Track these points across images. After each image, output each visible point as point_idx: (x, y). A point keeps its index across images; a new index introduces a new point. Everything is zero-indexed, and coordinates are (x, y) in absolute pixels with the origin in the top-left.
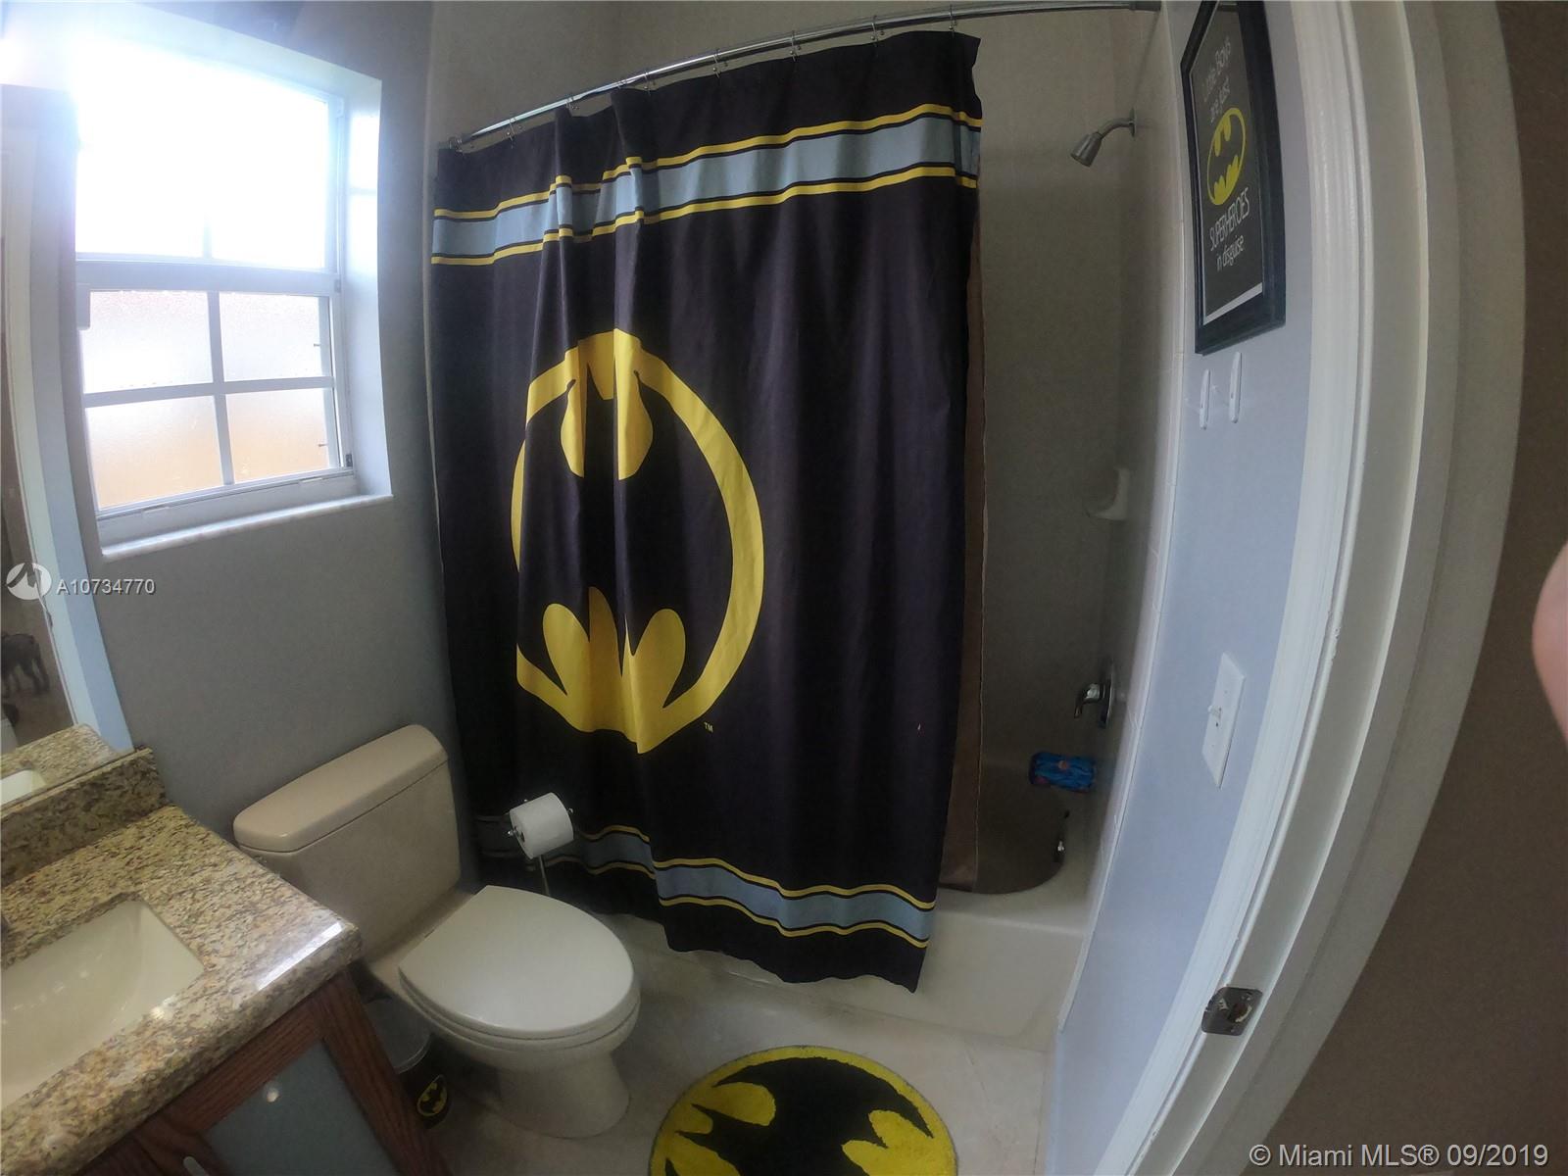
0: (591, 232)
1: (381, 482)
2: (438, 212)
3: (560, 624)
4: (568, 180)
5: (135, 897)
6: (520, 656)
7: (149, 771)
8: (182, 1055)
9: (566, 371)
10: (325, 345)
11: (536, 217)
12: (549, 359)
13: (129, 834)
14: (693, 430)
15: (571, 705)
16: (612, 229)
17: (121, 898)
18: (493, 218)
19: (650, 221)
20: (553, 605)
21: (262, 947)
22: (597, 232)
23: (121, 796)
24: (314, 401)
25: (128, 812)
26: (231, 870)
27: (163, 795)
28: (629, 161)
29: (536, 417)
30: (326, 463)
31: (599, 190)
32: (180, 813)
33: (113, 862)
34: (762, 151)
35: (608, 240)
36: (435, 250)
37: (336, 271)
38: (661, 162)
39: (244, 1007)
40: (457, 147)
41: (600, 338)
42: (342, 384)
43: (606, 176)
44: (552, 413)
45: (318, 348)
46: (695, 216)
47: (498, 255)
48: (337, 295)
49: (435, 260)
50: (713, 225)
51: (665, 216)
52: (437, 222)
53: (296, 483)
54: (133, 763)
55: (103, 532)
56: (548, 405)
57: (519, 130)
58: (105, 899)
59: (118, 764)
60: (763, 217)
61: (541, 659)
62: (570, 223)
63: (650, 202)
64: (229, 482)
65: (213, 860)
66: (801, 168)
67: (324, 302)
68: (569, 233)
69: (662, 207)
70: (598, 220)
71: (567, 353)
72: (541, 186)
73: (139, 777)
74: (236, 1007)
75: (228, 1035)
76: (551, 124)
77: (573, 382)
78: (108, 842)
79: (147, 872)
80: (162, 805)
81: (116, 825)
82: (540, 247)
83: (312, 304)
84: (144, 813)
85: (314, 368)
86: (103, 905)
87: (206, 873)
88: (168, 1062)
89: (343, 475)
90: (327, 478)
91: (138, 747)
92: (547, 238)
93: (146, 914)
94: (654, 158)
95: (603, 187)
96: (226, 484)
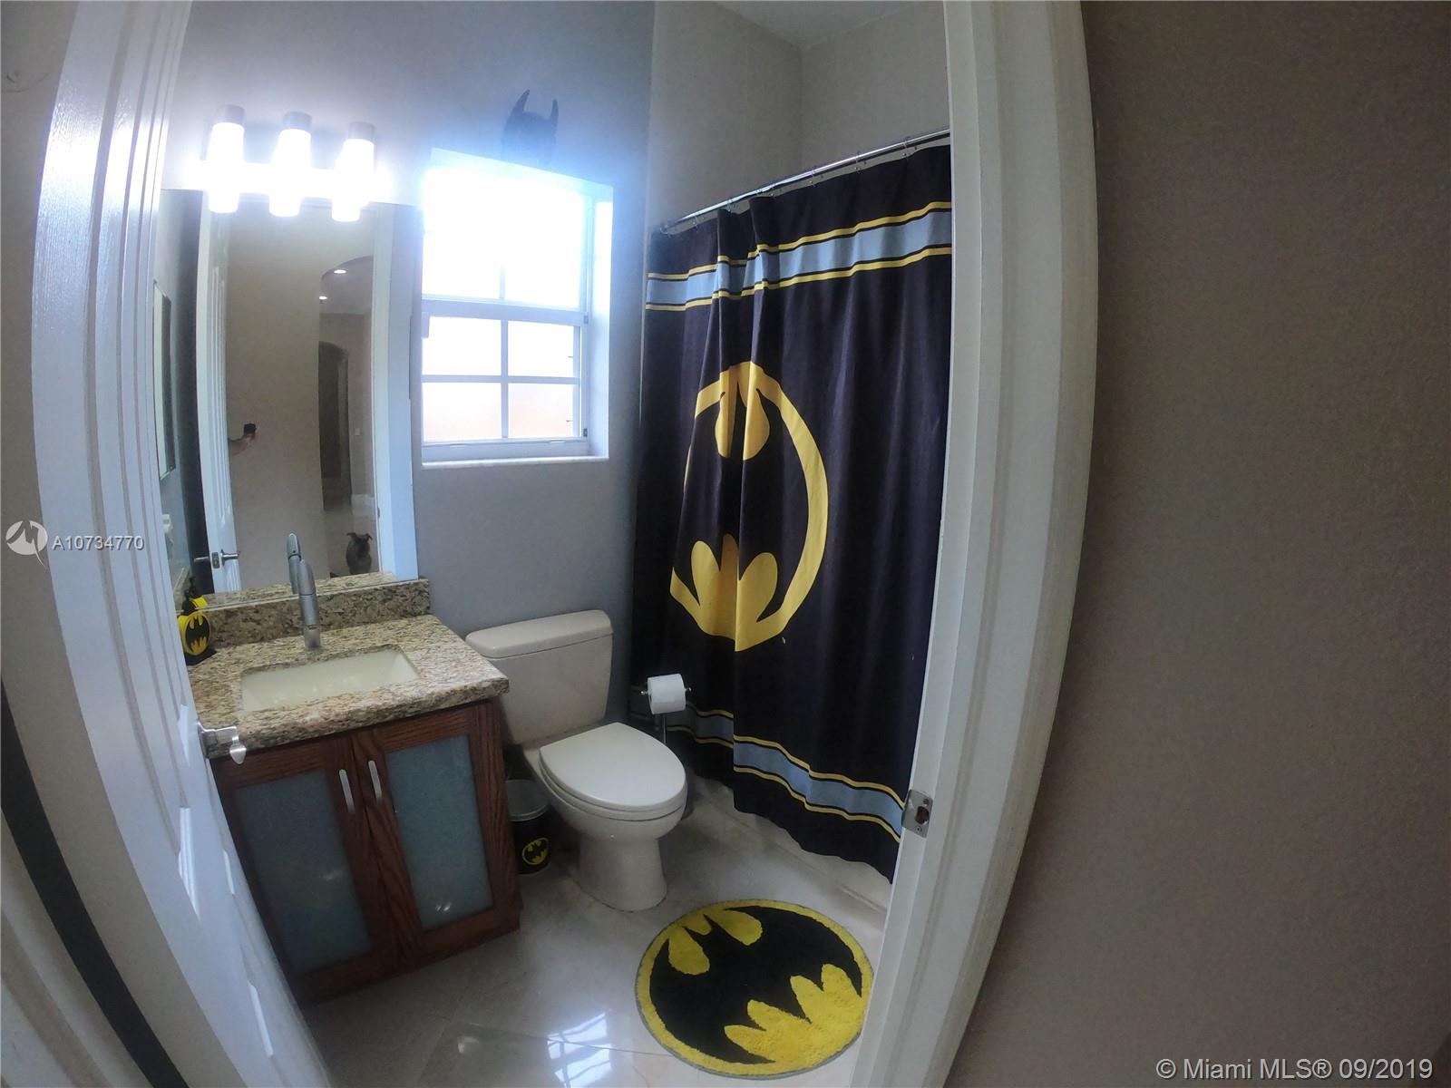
0: (741, 293)
1: (603, 451)
2: (651, 275)
3: (702, 555)
4: (726, 258)
5: (396, 648)
6: (674, 575)
7: (424, 591)
8: (393, 703)
9: (721, 385)
10: (576, 357)
11: (711, 279)
12: (711, 378)
13: (404, 622)
14: (791, 431)
15: (702, 613)
16: (752, 292)
17: (387, 646)
18: (686, 280)
19: (773, 287)
20: (699, 542)
21: (454, 675)
22: (744, 293)
23: (404, 601)
24: (566, 394)
25: (405, 611)
26: (454, 645)
27: (428, 608)
28: (759, 247)
29: (702, 414)
30: (569, 432)
31: (745, 265)
32: (435, 618)
33: (389, 632)
34: (838, 240)
35: (750, 298)
36: (648, 300)
37: (585, 310)
38: (781, 247)
39: (433, 694)
40: (665, 230)
41: (744, 364)
42: (585, 385)
43: (750, 255)
44: (711, 412)
45: (572, 359)
46: (798, 285)
47: (689, 305)
48: (584, 323)
49: (648, 307)
50: (809, 291)
51: (784, 284)
52: (650, 282)
53: (548, 442)
54: (416, 584)
55: (424, 453)
56: (709, 408)
57: (702, 220)
58: (379, 645)
59: (407, 583)
60: (839, 285)
61: (688, 579)
62: (726, 287)
63: (773, 276)
64: (505, 436)
65: (446, 639)
66: (861, 252)
67: (577, 329)
68: (726, 294)
69: (781, 277)
70: (744, 286)
71: (721, 374)
72: (714, 261)
73: (417, 593)
74: (429, 692)
75: (419, 703)
76: (715, 219)
77: (723, 393)
78: (391, 623)
79: (408, 638)
80: (426, 613)
81: (396, 617)
82: (710, 302)
83: (570, 330)
84: (415, 615)
85: (567, 370)
86: (377, 647)
87: (438, 644)
88: (384, 704)
89: (578, 441)
90: (567, 442)
91: (420, 577)
92: (714, 296)
93: (400, 658)
94: (777, 245)
95: (748, 263)
96: (503, 437)
